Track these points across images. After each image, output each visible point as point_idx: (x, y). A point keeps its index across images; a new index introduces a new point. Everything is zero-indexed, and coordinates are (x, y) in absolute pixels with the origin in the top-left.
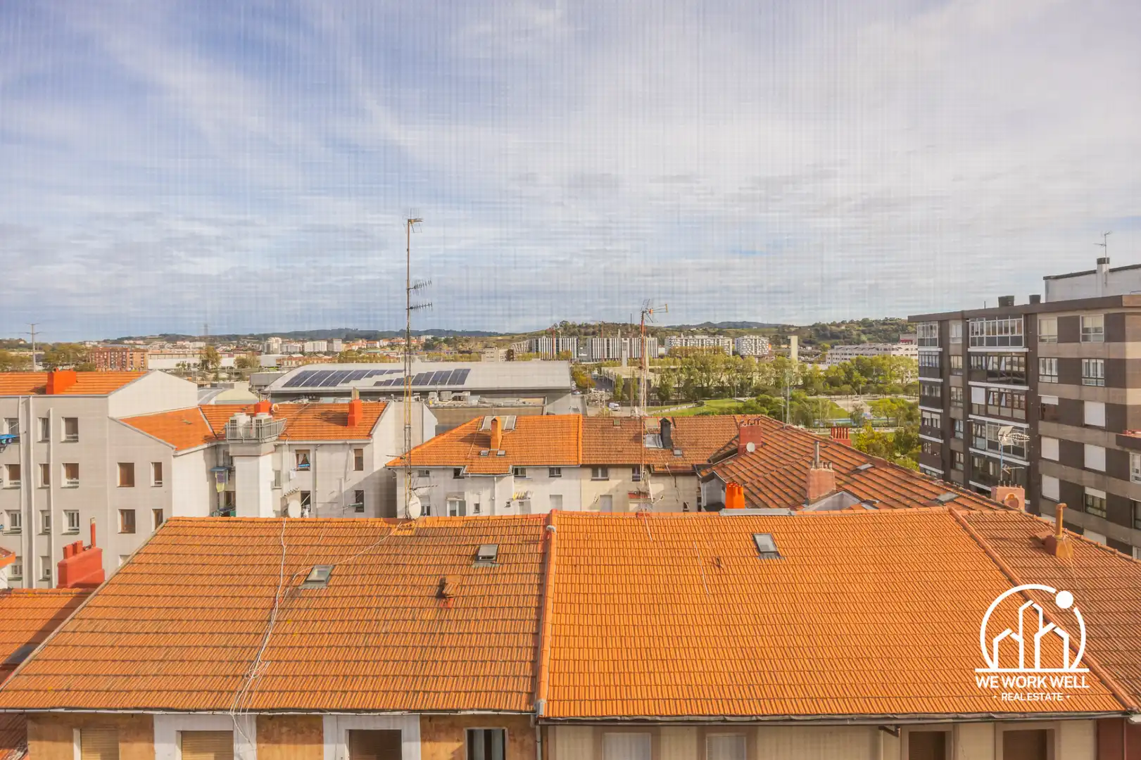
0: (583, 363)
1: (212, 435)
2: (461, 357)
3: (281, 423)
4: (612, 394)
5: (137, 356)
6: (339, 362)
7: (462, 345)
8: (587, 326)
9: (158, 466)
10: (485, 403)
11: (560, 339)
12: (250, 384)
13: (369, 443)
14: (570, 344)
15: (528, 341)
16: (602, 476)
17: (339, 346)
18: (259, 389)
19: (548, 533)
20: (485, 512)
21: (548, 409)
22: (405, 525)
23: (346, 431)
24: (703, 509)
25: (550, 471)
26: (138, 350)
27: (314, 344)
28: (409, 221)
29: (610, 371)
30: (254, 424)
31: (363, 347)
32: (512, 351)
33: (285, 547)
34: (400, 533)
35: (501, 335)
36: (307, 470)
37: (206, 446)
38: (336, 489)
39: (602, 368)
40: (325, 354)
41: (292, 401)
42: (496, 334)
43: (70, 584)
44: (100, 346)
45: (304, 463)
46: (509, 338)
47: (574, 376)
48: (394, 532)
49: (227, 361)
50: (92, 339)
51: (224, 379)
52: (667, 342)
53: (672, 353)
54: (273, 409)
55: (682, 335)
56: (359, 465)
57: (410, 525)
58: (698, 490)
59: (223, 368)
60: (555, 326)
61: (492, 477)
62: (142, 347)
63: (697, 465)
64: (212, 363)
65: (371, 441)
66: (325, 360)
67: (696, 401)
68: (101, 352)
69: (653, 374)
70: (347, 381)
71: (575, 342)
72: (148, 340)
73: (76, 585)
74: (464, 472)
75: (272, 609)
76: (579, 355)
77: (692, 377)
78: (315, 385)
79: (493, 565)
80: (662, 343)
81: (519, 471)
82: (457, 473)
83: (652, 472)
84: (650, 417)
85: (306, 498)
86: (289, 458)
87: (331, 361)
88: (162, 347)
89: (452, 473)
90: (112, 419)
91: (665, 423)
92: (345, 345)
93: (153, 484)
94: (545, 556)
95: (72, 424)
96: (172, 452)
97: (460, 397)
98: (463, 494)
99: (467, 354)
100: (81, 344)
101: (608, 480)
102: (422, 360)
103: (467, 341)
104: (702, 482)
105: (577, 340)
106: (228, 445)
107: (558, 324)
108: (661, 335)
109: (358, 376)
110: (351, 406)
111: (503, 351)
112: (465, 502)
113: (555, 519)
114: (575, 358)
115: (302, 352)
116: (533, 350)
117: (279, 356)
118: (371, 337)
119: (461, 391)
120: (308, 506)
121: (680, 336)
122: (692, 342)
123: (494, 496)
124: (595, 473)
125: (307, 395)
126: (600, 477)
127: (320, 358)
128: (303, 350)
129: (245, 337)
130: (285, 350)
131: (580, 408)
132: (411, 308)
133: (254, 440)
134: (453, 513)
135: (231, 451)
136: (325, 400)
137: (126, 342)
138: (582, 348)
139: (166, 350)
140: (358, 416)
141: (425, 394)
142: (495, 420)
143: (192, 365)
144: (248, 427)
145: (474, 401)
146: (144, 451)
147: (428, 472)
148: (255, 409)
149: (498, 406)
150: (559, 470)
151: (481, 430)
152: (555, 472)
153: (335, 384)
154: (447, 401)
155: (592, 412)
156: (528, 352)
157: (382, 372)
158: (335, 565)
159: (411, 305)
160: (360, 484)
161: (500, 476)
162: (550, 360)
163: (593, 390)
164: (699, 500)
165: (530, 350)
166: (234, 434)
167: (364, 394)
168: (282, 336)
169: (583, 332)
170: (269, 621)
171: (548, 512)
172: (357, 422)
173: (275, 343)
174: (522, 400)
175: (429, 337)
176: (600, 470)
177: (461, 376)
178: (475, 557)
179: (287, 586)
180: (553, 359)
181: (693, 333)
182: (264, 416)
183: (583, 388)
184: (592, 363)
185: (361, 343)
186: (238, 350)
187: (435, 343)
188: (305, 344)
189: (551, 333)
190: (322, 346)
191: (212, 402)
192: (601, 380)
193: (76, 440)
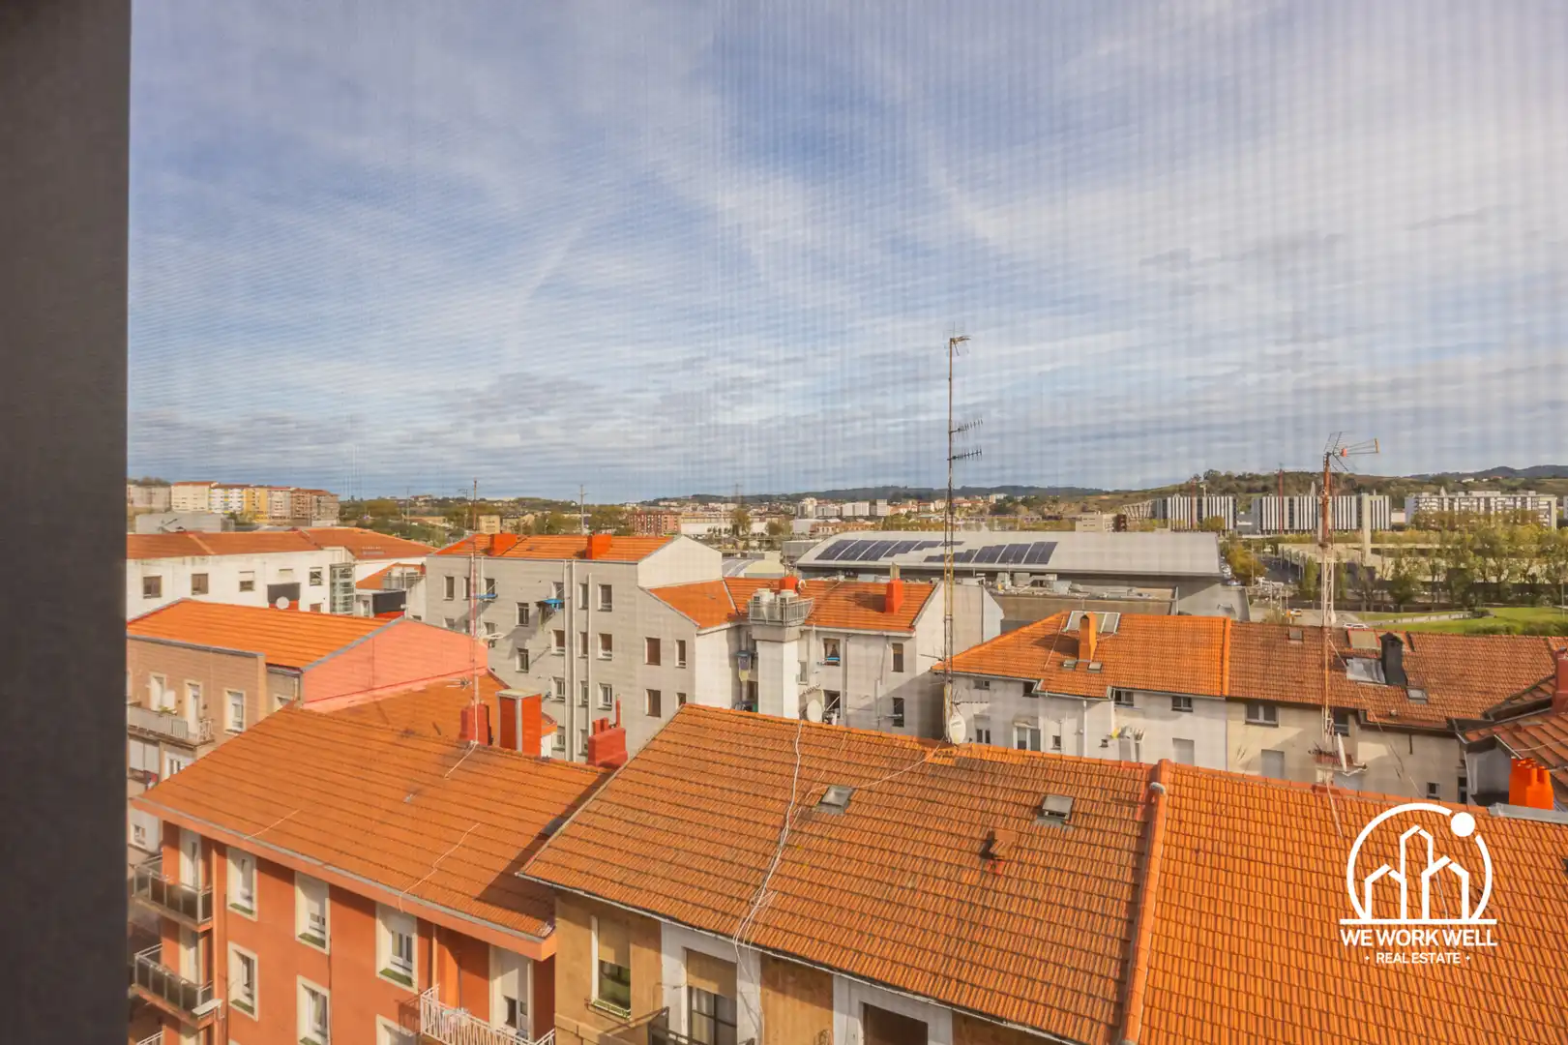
0: (1244, 537)
1: (734, 612)
2: (1046, 524)
3: (807, 603)
4: (1297, 588)
5: (670, 518)
6: (883, 529)
7: (1048, 508)
8: (1253, 478)
9: (682, 644)
10: (1078, 592)
11: (1205, 499)
12: (781, 554)
13: (910, 638)
14: (1221, 506)
15: (1149, 502)
16: (1265, 719)
17: (884, 509)
18: (789, 560)
19: (1153, 793)
20: (1069, 749)
21: (1178, 606)
22: (944, 750)
23: (883, 619)
24: (1470, 799)
25: (1174, 701)
26: (672, 513)
27: (854, 507)
28: (952, 340)
29: (1294, 551)
30: (778, 600)
31: (913, 510)
32: (1124, 516)
33: (799, 756)
34: (938, 761)
35: (1107, 493)
36: (836, 664)
37: (728, 625)
38: (871, 694)
39: (1280, 546)
40: (867, 518)
41: (826, 577)
42: (1099, 492)
43: (598, 762)
44: (638, 509)
45: (833, 657)
46: (1120, 497)
47: (1225, 554)
48: (929, 758)
49: (758, 527)
50: (631, 500)
51: (754, 548)
52: (1409, 501)
53: (1419, 523)
54: (800, 587)
55: (1443, 491)
56: (899, 666)
57: (951, 752)
58: (1460, 765)
59: (754, 535)
60: (1197, 478)
61: (1080, 700)
62: (676, 510)
63: (1457, 720)
64: (743, 529)
65: (914, 635)
66: (867, 526)
67: (1471, 607)
68: (639, 515)
69: (1379, 557)
70: (890, 555)
71: (1231, 503)
72: (681, 502)
73: (602, 765)
74: (1039, 688)
75: (782, 829)
76: (1239, 523)
77: (1462, 565)
78: (853, 558)
79: (1065, 827)
80: (1398, 504)
81: (1123, 697)
82: (1028, 689)
83: (1362, 722)
84: (1365, 631)
85: (833, 699)
86: (817, 650)
87: (874, 528)
88: (694, 509)
89: (1021, 687)
90: (642, 589)
91: (1390, 642)
92: (890, 508)
93: (677, 664)
94: (1147, 827)
95: (607, 590)
96: (695, 631)
97: (1041, 582)
98: (1035, 718)
99: (1056, 521)
100: (622, 505)
101: (1276, 726)
102: (991, 527)
103: (1055, 502)
104: (1468, 752)
105: (1234, 501)
106: (750, 626)
107: (1202, 475)
108: (1397, 491)
109: (906, 547)
110: (890, 586)
111: (1108, 517)
112: (1039, 731)
113: (1166, 775)
114: (1231, 527)
115: (839, 517)
116: (1159, 515)
117: (813, 521)
118: (924, 496)
119: (1043, 574)
120: (836, 710)
121: (1438, 493)
122: (1461, 503)
123: (1083, 728)
124: (1251, 714)
125: (845, 570)
126: (1261, 719)
127: (861, 525)
128: (841, 514)
129: (778, 498)
130: (820, 514)
131: (1238, 609)
132: (954, 458)
133: (777, 625)
134: (1022, 745)
135: (756, 633)
136: (863, 578)
137: (661, 504)
138: (1242, 513)
139: (698, 512)
140: (898, 601)
141: (992, 575)
142: (1085, 617)
143: (723, 531)
144: (771, 605)
145: (1063, 588)
146: (669, 625)
147: (987, 684)
148: (781, 584)
149: (1098, 598)
150: (1189, 701)
151: (1065, 630)
152: (1182, 703)
153: (876, 558)
154: (1024, 587)
155: (1256, 615)
156: (1151, 518)
157: (933, 545)
158: (855, 789)
159: (953, 454)
160: (899, 690)
161: (1092, 699)
162: (1186, 531)
163: (1261, 580)
164: (1463, 782)
165: (1154, 515)
166: (757, 613)
167: (906, 572)
168: (818, 496)
169: (1246, 488)
170: (778, 843)
171: (1155, 763)
172: (896, 607)
173: (810, 504)
174: (1136, 590)
175: (1001, 496)
176: (1262, 709)
177: (1043, 552)
178: (1039, 810)
179: (799, 805)
180: (1192, 529)
181: (1466, 488)
182: (789, 594)
183: (1244, 578)
184: (1260, 537)
185: (912, 506)
186: (771, 512)
187: (1007, 505)
188: (843, 506)
189: (1189, 489)
190: (863, 508)
191: (741, 575)
192: (1277, 564)
193: (609, 609)
